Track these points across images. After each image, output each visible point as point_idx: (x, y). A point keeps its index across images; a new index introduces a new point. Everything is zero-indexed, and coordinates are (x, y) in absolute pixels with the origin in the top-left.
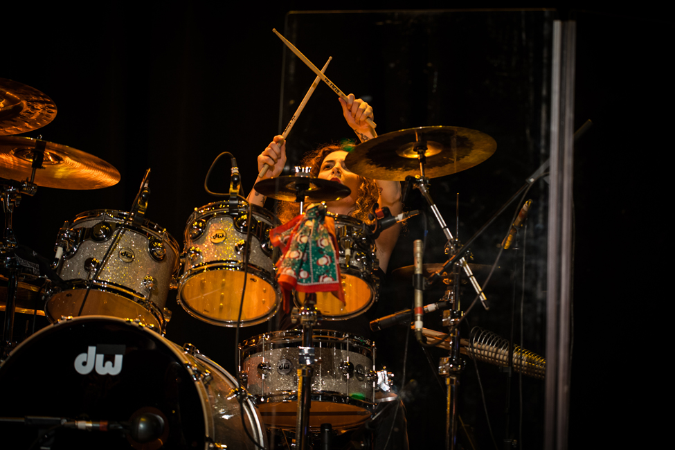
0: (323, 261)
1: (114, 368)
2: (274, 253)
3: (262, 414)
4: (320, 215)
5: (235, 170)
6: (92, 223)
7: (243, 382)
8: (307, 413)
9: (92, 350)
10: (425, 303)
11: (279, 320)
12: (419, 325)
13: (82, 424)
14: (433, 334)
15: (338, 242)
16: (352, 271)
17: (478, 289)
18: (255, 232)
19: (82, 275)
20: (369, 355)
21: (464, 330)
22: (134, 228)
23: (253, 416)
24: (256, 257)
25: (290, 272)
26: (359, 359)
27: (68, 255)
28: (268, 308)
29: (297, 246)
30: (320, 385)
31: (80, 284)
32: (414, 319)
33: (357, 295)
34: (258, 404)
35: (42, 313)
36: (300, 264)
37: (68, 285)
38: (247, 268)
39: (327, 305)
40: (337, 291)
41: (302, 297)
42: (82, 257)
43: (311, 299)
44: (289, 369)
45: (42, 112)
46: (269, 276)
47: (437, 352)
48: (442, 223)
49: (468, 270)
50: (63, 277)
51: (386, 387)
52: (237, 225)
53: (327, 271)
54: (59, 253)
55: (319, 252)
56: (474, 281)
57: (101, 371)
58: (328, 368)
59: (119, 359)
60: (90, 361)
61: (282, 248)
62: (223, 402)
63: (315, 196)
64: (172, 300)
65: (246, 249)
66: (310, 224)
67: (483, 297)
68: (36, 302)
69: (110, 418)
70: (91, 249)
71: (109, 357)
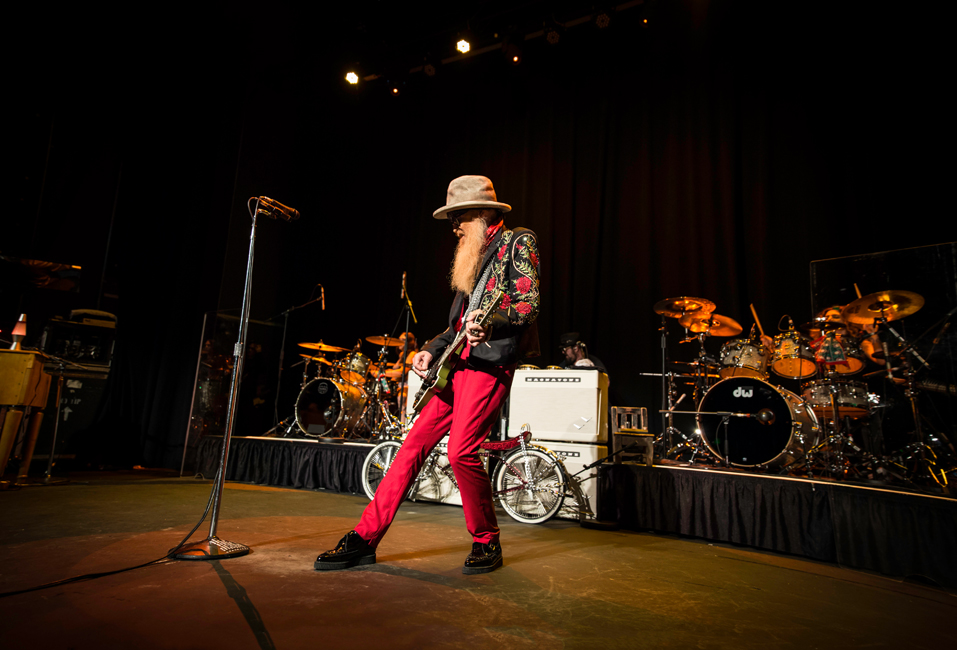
0: (837, 353)
1: (750, 394)
2: (813, 351)
3: (815, 411)
4: (833, 335)
5: (791, 321)
6: (733, 344)
7: (805, 399)
8: (837, 411)
9: (740, 388)
10: (892, 367)
11: (820, 374)
12: (890, 376)
13: (739, 415)
14: (897, 380)
15: (844, 345)
16: (852, 356)
17: (923, 361)
18: (802, 343)
19: (731, 361)
20: (864, 388)
21: (917, 378)
22: (750, 344)
23: (811, 412)
24: (804, 353)
25: (822, 357)
26: (860, 390)
27: (726, 355)
28: (812, 371)
29: (824, 348)
30: (842, 400)
31: (732, 366)
32: (888, 374)
33: (855, 365)
34: (812, 408)
35: (718, 376)
36: (825, 355)
37: (727, 366)
38: (801, 357)
39: (841, 369)
40: (845, 364)
41: (828, 367)
42: (732, 356)
43: (833, 368)
44: (826, 394)
45: (708, 308)
46: (813, 360)
47: (902, 388)
48: (897, 335)
49: (915, 353)
50: (725, 363)
51: (876, 402)
52: (794, 341)
53: (839, 356)
54: (722, 355)
55: (835, 349)
56: (920, 358)
57: (745, 396)
58: (845, 393)
59: (751, 391)
60: (739, 393)
61: (818, 348)
62: (796, 407)
63: (828, 328)
64: (769, 369)
65: (800, 350)
66: (829, 339)
67: (927, 364)
68: (715, 372)
69: (751, 413)
70: (735, 353)
71: (747, 391)
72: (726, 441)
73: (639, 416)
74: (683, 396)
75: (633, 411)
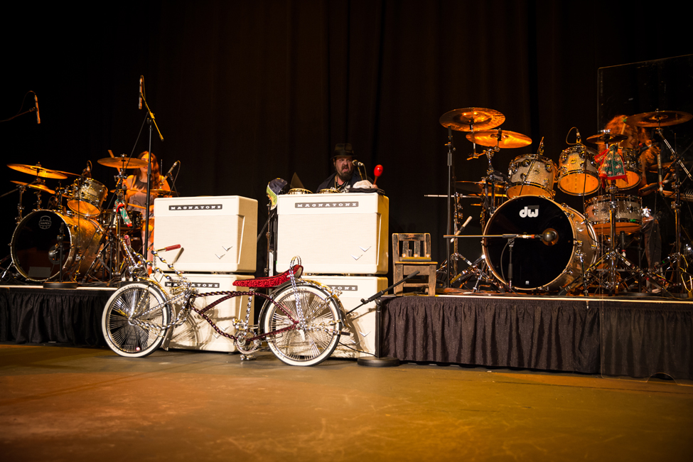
0: (618, 167)
1: (535, 214)
2: (597, 165)
3: (595, 229)
4: (616, 148)
5: (578, 134)
6: (522, 160)
7: (587, 217)
8: (614, 227)
9: (526, 208)
10: (663, 179)
11: (601, 191)
12: (661, 189)
13: (525, 236)
14: (667, 193)
15: (624, 159)
16: (631, 170)
17: (687, 172)
18: (588, 157)
19: (520, 180)
20: (639, 203)
21: (682, 190)
22: (539, 160)
23: (592, 230)
24: (589, 167)
25: (604, 172)
26: (635, 204)
27: (514, 173)
28: (595, 187)
29: (606, 162)
30: (619, 216)
31: (519, 184)
32: (659, 187)
33: (633, 179)
34: (593, 224)
35: (505, 196)
36: (608, 169)
37: (514, 184)
38: (586, 172)
39: (621, 184)
40: (624, 178)
41: (609, 182)
42: (519, 173)
43: (614, 182)
44: (605, 210)
45: (499, 119)
46: (596, 175)
47: (669, 200)
48: (669, 146)
49: (682, 165)
50: (513, 181)
51: (647, 215)
52: (581, 156)
53: (620, 170)
54: (510, 172)
55: (616, 163)
56: (685, 169)
57: (530, 216)
58: (622, 209)
59: (537, 211)
60: (525, 213)
61: (600, 163)
62: (579, 225)
63: (613, 141)
64: (556, 187)
65: (585, 164)
66: (611, 152)
67: (690, 175)
68: (502, 191)
69: (535, 234)
70: (522, 170)
71: (533, 211)
72: (510, 265)
73: (422, 242)
74: (470, 218)
75: (416, 238)
